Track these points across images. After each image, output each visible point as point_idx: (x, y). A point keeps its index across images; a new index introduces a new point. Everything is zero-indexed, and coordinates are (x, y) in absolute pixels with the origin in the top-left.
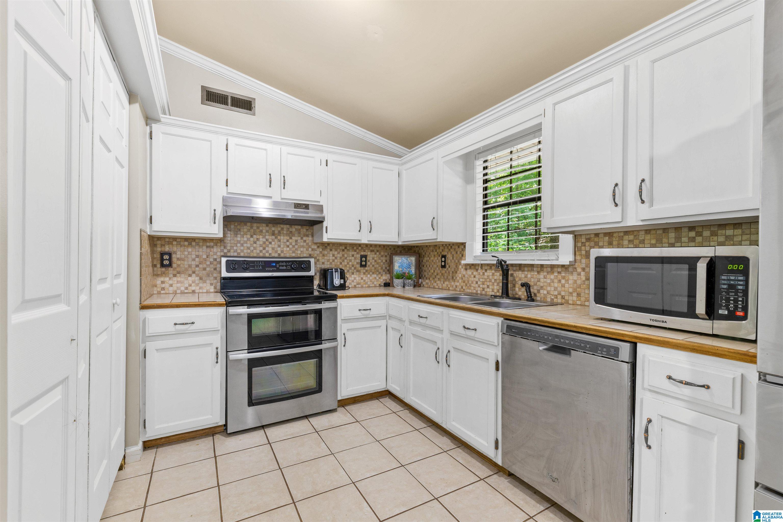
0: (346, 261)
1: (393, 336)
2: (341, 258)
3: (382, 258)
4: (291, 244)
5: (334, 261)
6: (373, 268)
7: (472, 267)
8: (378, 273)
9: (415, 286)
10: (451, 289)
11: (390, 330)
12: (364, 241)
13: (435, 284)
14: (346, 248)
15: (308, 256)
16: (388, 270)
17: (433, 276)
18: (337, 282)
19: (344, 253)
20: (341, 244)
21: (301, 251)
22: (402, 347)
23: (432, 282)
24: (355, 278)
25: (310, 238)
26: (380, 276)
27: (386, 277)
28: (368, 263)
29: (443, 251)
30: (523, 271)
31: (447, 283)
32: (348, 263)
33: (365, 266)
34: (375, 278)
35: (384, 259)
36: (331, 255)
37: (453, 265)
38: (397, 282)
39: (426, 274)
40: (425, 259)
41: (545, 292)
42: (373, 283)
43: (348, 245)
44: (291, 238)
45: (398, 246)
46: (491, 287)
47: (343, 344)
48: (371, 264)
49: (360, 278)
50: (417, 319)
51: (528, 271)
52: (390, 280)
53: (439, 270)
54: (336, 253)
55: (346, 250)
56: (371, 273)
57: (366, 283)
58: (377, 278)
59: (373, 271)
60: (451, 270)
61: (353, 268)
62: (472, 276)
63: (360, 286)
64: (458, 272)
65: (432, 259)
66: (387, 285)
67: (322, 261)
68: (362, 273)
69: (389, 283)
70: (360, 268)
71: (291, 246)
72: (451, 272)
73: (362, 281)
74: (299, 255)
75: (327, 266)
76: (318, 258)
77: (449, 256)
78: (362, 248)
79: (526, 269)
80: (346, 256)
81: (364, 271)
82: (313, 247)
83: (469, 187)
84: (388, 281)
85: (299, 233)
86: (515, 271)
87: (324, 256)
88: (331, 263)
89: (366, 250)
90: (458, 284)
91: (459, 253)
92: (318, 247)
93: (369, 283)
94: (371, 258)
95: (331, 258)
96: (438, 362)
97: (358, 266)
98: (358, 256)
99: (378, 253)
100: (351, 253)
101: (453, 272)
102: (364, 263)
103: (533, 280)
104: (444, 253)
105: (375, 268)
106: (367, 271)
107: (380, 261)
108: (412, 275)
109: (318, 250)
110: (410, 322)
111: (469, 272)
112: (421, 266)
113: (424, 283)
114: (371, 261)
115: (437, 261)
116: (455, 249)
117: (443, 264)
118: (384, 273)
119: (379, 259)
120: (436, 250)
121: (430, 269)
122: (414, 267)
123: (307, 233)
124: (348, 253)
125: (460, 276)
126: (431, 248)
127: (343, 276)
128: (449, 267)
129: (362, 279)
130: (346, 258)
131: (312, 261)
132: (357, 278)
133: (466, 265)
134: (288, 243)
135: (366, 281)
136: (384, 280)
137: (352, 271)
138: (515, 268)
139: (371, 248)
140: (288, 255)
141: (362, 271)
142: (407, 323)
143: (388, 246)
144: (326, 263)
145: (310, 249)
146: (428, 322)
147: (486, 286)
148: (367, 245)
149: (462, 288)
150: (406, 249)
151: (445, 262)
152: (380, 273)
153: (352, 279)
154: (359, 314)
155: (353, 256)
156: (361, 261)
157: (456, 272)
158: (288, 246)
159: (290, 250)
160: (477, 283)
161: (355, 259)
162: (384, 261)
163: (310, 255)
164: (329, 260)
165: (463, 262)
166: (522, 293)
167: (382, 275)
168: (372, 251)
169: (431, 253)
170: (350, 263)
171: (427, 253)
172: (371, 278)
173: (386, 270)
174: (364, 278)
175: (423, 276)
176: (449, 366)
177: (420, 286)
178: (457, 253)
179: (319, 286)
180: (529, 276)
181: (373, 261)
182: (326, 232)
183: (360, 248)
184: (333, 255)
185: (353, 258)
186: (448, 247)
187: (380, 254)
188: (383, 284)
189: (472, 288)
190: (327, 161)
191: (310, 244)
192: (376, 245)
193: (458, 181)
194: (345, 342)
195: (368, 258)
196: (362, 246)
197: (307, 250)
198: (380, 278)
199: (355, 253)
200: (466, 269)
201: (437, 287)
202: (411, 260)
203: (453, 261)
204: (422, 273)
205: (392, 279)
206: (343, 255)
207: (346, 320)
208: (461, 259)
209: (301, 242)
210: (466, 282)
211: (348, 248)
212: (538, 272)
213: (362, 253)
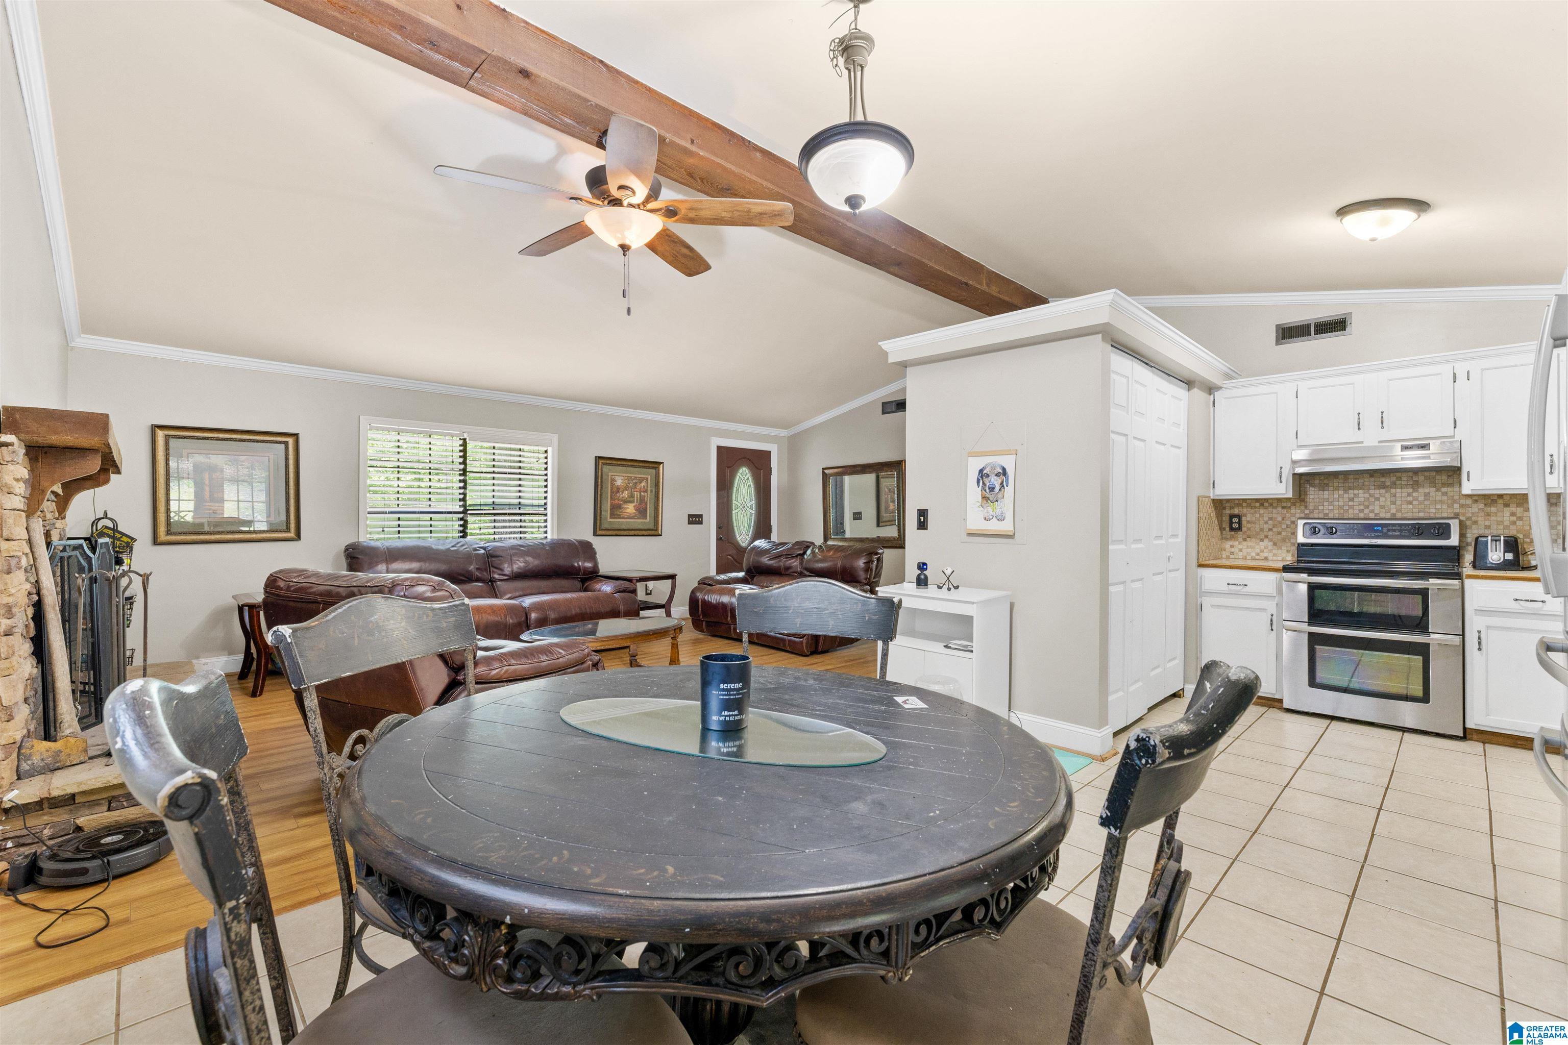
4: (1416, 499)
15: (1452, 515)
18: (1495, 557)
21: (1437, 509)
25: (1456, 488)
36: (1508, 514)
44: (1416, 491)
47: (1476, 645)
67: (1483, 523)
71: (1415, 503)
76: (1473, 518)
82: (1463, 501)
85: (1433, 482)
87: (1488, 515)
92: (1476, 502)
95: (1508, 519)
109: (1475, 505)
123: (1450, 481)
127: (1511, 548)
131: (1456, 523)
134: (1410, 499)
145: (1456, 506)
154: (1516, 607)
158: (1410, 503)
159: (1414, 508)
163: (1456, 514)
179: (1473, 562)
182: (1469, 482)
184: (1513, 514)
190: (1468, 372)
191: (1456, 497)
194: (1480, 643)
197: (1450, 506)
207: (1483, 612)
209: (1438, 495)
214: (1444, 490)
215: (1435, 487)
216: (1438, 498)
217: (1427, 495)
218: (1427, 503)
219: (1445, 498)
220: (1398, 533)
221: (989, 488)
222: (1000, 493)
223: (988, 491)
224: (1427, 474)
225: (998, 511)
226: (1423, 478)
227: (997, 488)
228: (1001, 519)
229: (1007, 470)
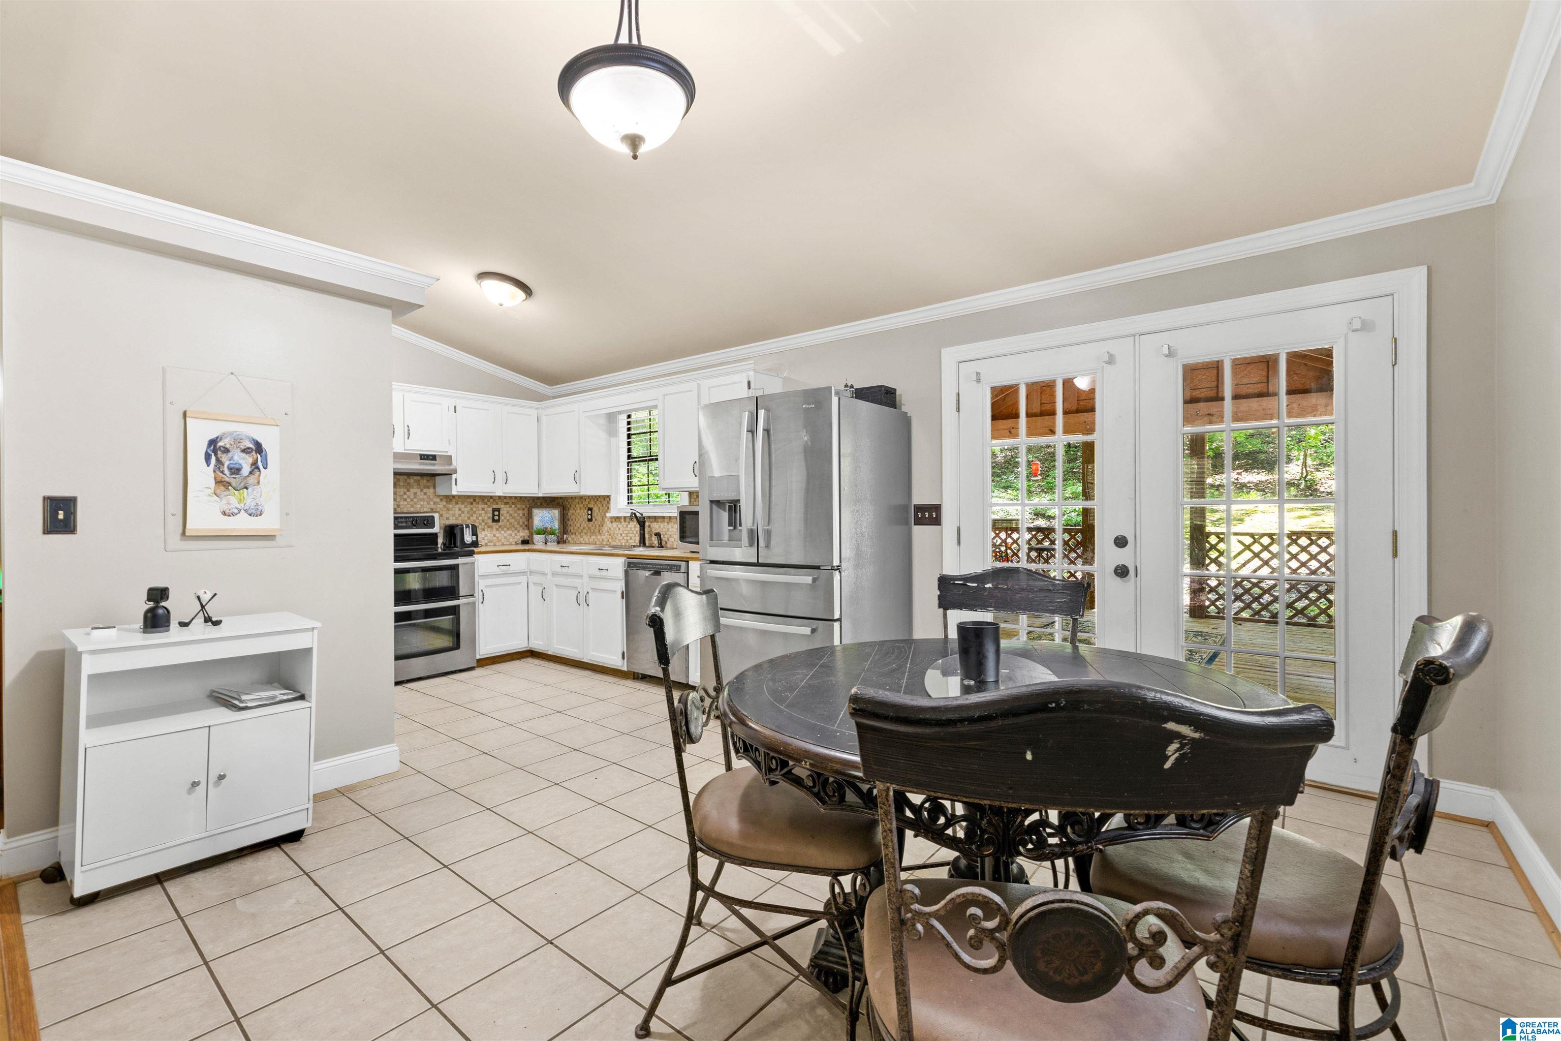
0: (474, 515)
1: (535, 591)
2: (468, 512)
3: (518, 512)
4: (409, 497)
5: (460, 515)
6: (508, 523)
7: (617, 520)
8: (513, 529)
9: (558, 543)
10: (597, 543)
11: (531, 585)
12: (499, 493)
13: (582, 539)
14: (474, 500)
15: (429, 510)
16: (526, 526)
17: (580, 531)
18: (468, 539)
19: (472, 506)
20: (469, 497)
21: (421, 505)
22: (544, 600)
23: (579, 536)
24: (486, 535)
25: (432, 490)
26: (516, 532)
27: (524, 534)
28: (502, 518)
29: (589, 503)
30: (658, 522)
31: (593, 537)
32: (477, 518)
33: (498, 521)
34: (511, 535)
35: (521, 513)
36: (457, 509)
37: (599, 518)
38: (538, 538)
39: (571, 528)
40: (570, 511)
41: (673, 540)
42: (508, 540)
43: (477, 498)
44: (408, 490)
45: (538, 498)
46: (633, 538)
47: (481, 600)
48: (505, 518)
49: (492, 535)
50: (559, 569)
51: (661, 522)
52: (529, 537)
53: (585, 524)
54: (463, 506)
55: (474, 503)
56: (505, 529)
57: (500, 541)
58: (513, 535)
59: (508, 526)
60: (597, 523)
61: (483, 524)
62: (617, 529)
63: (492, 544)
64: (604, 525)
65: (578, 511)
66: (525, 542)
67: (445, 515)
68: (494, 529)
69: (528, 540)
70: (492, 524)
71: (408, 500)
72: (597, 526)
73: (495, 538)
74: (418, 510)
75: (452, 521)
76: (441, 512)
77: (595, 509)
78: (494, 500)
79: (659, 520)
80: (474, 509)
81: (497, 527)
82: (435, 500)
83: (613, 440)
84: (526, 538)
85: (419, 484)
86: (651, 522)
87: (448, 510)
88: (457, 519)
89: (500, 503)
90: (604, 537)
91: (604, 505)
92: (441, 500)
93: (503, 541)
94: (505, 512)
95: (457, 512)
96: (579, 605)
97: (490, 521)
98: (490, 510)
99: (513, 506)
100: (481, 506)
101: (599, 526)
102: (496, 518)
103: (664, 530)
104: (590, 506)
105: (511, 523)
106: (500, 527)
107: (516, 515)
108: (555, 530)
109: (441, 503)
110: (553, 574)
111: (615, 525)
112: (566, 520)
113: (569, 539)
114: (505, 515)
115: (584, 514)
116: (601, 502)
117: (590, 517)
118: (521, 528)
119: (515, 512)
120: (582, 503)
121: (576, 522)
122: (557, 521)
123: (428, 484)
124: (477, 506)
125: (606, 529)
126: (577, 500)
127: (474, 533)
128: (596, 520)
129: (494, 536)
130: (475, 512)
131: (436, 516)
132: (489, 535)
133: (612, 518)
134: (405, 497)
135: (500, 538)
136: (521, 537)
137: (483, 527)
138: (651, 520)
139: (505, 501)
140: (405, 510)
141: (494, 527)
142: (549, 576)
143: (526, 497)
144: (451, 518)
145: (432, 503)
146: (570, 570)
147: (629, 538)
148: (500, 497)
149: (608, 541)
150: (548, 501)
151: (591, 515)
152: (516, 529)
153: (484, 536)
154: (498, 570)
155: (483, 509)
156: (494, 515)
157: (603, 526)
158: (405, 500)
159: (408, 504)
160: (621, 535)
161: (486, 513)
162: (521, 515)
163: (432, 509)
164: (455, 514)
165: (608, 515)
166: (655, 541)
167: (519, 531)
168: (506, 503)
169: (577, 506)
170: (480, 518)
171: (573, 506)
172: (505, 535)
173: (524, 526)
174: (497, 535)
175: (569, 531)
176: (588, 605)
177: (565, 542)
178: (603, 505)
179: (444, 544)
180: (662, 526)
181: (508, 514)
182: (456, 485)
183: (491, 500)
184: (460, 509)
185: (483, 512)
186: (594, 500)
187: (516, 506)
188: (520, 542)
189: (617, 541)
190: (455, 407)
191: (432, 497)
192: (511, 497)
193: (603, 435)
194: (483, 598)
195: (501, 512)
196: (494, 498)
197: (428, 503)
198: (516, 535)
199: (486, 506)
200: (612, 522)
201: (584, 542)
202: (554, 513)
203: (599, 514)
204: (567, 528)
205: (531, 535)
206: (471, 509)
207: (483, 576)
208: (607, 512)
209: (421, 495)
210: (612, 535)
211: (477, 501)
212: (668, 523)
213: (495, 506)
214: (425, 490)
215: (420, 488)
216: (422, 497)
217: (415, 494)
218: (415, 500)
219: (425, 497)
220: (404, 524)
221: (230, 469)
222: (252, 477)
223: (227, 472)
224: (415, 478)
225: (249, 503)
226: (412, 481)
227: (246, 470)
228: (256, 513)
229: (264, 446)
